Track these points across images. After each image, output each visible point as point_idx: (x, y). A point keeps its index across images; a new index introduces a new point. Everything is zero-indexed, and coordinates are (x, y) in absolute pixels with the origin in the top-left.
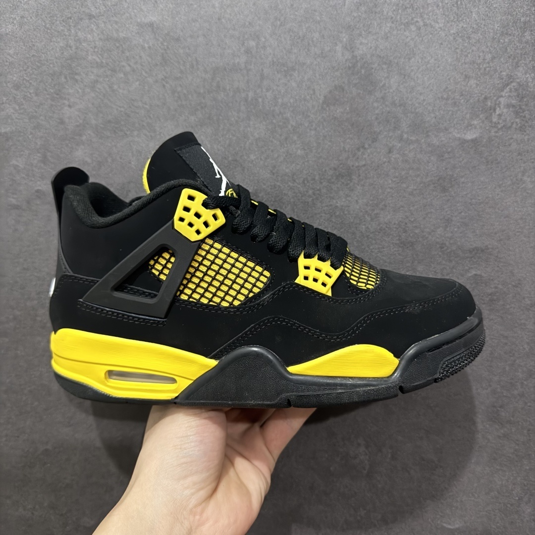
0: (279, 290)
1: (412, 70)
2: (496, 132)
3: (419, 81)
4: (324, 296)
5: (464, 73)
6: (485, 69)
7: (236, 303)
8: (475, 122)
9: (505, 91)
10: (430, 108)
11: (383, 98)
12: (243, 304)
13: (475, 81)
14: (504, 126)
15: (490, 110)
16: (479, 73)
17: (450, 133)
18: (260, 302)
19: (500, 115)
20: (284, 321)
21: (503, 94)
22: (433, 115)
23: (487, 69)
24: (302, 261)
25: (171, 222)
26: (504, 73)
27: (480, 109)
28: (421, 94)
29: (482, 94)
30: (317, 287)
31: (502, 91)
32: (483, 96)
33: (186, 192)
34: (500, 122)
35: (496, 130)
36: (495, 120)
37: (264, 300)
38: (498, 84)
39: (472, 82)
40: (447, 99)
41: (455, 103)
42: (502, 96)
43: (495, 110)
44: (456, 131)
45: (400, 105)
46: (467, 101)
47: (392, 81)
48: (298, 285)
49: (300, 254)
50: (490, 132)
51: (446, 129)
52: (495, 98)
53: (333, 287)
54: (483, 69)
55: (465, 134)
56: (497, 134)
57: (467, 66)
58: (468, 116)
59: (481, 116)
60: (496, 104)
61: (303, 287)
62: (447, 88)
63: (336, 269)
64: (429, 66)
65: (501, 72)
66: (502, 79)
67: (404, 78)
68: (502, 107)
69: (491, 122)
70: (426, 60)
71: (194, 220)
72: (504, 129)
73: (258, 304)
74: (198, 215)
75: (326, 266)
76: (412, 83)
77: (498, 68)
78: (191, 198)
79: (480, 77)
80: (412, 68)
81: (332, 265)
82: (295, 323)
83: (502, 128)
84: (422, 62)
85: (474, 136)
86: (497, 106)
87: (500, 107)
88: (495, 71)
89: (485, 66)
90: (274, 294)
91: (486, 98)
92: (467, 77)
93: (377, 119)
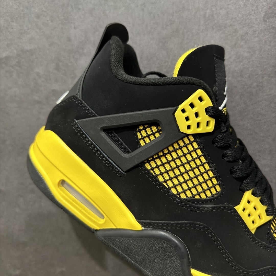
0: (220, 207)
4: (248, 231)
7: (183, 196)
12: (188, 200)
18: (201, 207)
20: (211, 233)
24: (248, 195)
25: (175, 108)
30: (248, 221)
33: (200, 92)
37: (205, 208)
48: (236, 212)
49: (250, 189)
53: (258, 228)
61: (239, 216)
63: (267, 215)
71: (192, 116)
73: (198, 208)
74: (197, 115)
75: (262, 209)
78: (201, 99)
81: (267, 211)
82: (218, 241)
90: (214, 208)
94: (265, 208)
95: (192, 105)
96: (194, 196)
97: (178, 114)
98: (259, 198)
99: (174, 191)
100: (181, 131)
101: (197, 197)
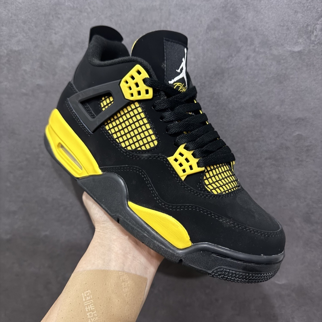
0: (155, 156)
1: (262, 8)
2: (313, 46)
3: (266, 15)
5: (294, 10)
6: (308, 7)
7: (129, 148)
8: (300, 40)
9: (320, 20)
10: (273, 32)
11: (243, 26)
13: (301, 15)
14: (318, 43)
15: (310, 32)
16: (304, 9)
17: (285, 47)
19: (316, 36)
21: (319, 22)
22: (274, 36)
23: (309, 7)
24: (181, 149)
25: (120, 80)
26: (320, 9)
27: (304, 32)
28: (267, 23)
29: (305, 23)
31: (318, 20)
32: (306, 24)
33: (137, 67)
34: (316, 40)
35: (313, 45)
36: (313, 39)
37: (142, 156)
38: (316, 16)
39: (299, 15)
40: (283, 26)
41: (288, 29)
42: (318, 24)
43: (313, 32)
44: (288, 46)
45: (254, 30)
46: (296, 27)
47: (249, 15)
49: (182, 144)
50: (309, 46)
51: (282, 45)
52: (313, 25)
53: (189, 176)
54: (306, 7)
55: (294, 48)
56: (314, 48)
57: (296, 5)
58: (296, 36)
59: (304, 37)
60: (314, 29)
62: (283, 19)
64: (272, 5)
65: (318, 8)
66: (318, 13)
67: (257, 13)
68: (317, 31)
69: (311, 40)
70: (271, 2)
71: (134, 86)
72: (318, 44)
73: (138, 156)
74: (137, 85)
75: (194, 161)
76: (262, 17)
77: (316, 6)
78: (139, 72)
79: (304, 12)
80: (262, 7)
81: (198, 163)
83: (317, 44)
84: (268, 3)
85: (299, 49)
86: (314, 30)
87: (316, 31)
88: (314, 8)
89: (307, 5)
90: (150, 157)
91: (308, 25)
92: (296, 12)
93: (240, 39)
94: (197, 160)
95: (133, 78)
96: (137, 148)
97: (123, 85)
98: (192, 152)
99: (123, 145)
100: (126, 98)
101: (139, 149)
